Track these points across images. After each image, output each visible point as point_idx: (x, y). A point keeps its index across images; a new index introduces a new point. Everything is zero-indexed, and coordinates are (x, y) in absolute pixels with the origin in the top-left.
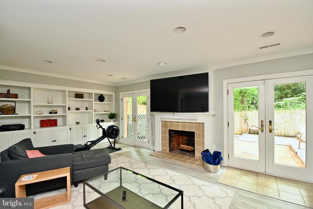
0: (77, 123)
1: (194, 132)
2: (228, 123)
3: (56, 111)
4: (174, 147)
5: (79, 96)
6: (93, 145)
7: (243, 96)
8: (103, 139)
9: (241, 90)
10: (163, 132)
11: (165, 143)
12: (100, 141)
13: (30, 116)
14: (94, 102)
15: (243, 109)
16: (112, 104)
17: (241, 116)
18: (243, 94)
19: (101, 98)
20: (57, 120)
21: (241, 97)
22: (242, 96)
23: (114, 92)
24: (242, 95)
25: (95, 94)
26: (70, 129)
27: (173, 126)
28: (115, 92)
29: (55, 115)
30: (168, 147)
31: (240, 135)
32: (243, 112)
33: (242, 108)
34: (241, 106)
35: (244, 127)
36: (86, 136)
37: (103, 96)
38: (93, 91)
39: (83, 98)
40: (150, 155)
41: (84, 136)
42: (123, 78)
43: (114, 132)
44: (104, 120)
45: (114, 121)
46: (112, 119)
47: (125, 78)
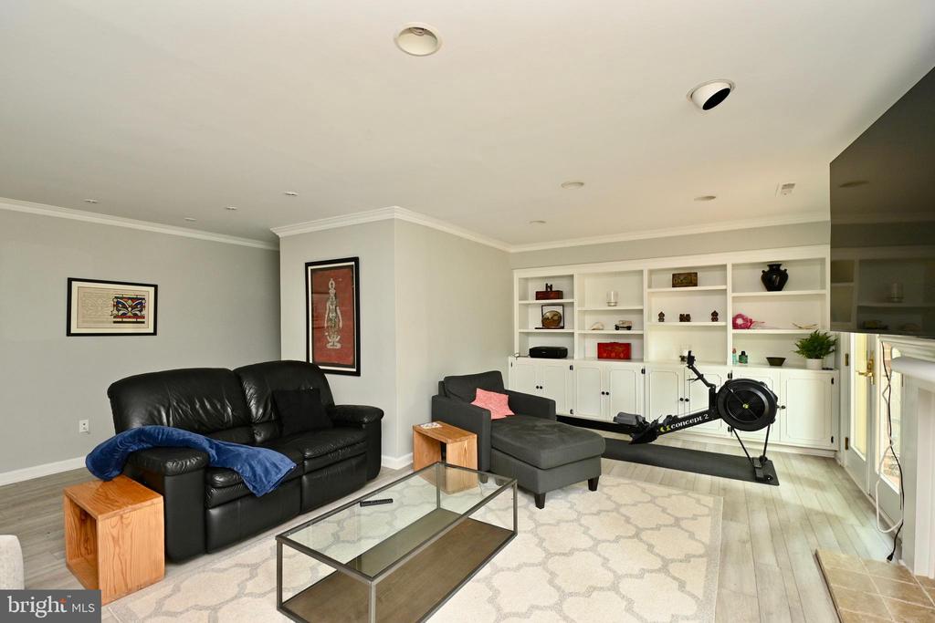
0: (683, 359)
3: (631, 322)
5: (685, 279)
6: (668, 429)
8: (704, 421)
12: (694, 424)
13: (573, 333)
14: (730, 295)
16: (824, 294)
19: (774, 277)
20: (630, 344)
25: (735, 265)
26: (643, 371)
29: (628, 332)
36: (687, 400)
37: (782, 268)
38: (729, 259)
39: (696, 285)
40: (817, 557)
41: (681, 399)
42: (783, 188)
43: (746, 406)
44: (784, 359)
45: (824, 369)
46: (817, 357)
47: (789, 186)
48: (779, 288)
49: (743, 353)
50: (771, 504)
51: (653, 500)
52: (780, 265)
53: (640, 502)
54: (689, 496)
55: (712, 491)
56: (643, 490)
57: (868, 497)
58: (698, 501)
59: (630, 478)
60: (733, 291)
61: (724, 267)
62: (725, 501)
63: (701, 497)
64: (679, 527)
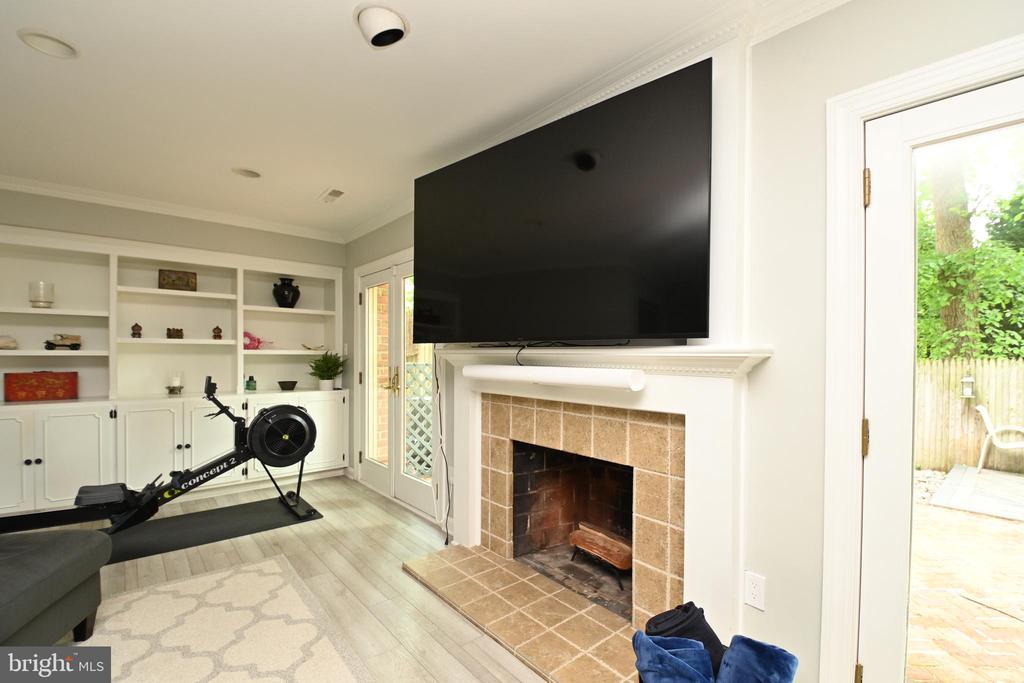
0: (173, 391)
1: (631, 469)
2: (865, 424)
3: (78, 338)
4: (548, 534)
5: (176, 278)
6: (176, 491)
7: (956, 291)
9: (950, 265)
10: (489, 453)
11: (497, 511)
14: (241, 307)
15: (956, 351)
16: (333, 316)
17: (947, 386)
18: (960, 281)
19: (286, 293)
20: (75, 374)
21: (945, 298)
22: (951, 290)
23: (341, 270)
24: (954, 285)
25: (246, 272)
26: (113, 414)
27: (528, 423)
28: (344, 268)
29: (73, 353)
30: (509, 534)
31: (940, 470)
32: (958, 366)
33: (951, 346)
34: (946, 336)
35: (962, 433)
36: (188, 446)
37: (294, 284)
38: (242, 263)
39: (195, 290)
40: (406, 569)
41: (179, 447)
42: (330, 194)
43: (286, 437)
44: (296, 382)
45: (335, 389)
46: (329, 378)
47: (336, 193)
48: (291, 305)
49: (251, 378)
50: (334, 538)
51: (201, 601)
52: (292, 280)
53: (185, 614)
54: (247, 572)
55: (267, 552)
56: (176, 595)
57: (395, 500)
58: (261, 573)
59: (139, 587)
60: (245, 303)
61: (232, 273)
62: (288, 557)
63: (260, 565)
64: (264, 617)
